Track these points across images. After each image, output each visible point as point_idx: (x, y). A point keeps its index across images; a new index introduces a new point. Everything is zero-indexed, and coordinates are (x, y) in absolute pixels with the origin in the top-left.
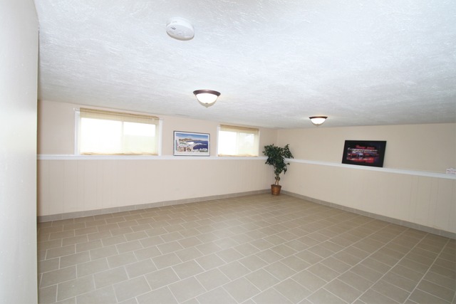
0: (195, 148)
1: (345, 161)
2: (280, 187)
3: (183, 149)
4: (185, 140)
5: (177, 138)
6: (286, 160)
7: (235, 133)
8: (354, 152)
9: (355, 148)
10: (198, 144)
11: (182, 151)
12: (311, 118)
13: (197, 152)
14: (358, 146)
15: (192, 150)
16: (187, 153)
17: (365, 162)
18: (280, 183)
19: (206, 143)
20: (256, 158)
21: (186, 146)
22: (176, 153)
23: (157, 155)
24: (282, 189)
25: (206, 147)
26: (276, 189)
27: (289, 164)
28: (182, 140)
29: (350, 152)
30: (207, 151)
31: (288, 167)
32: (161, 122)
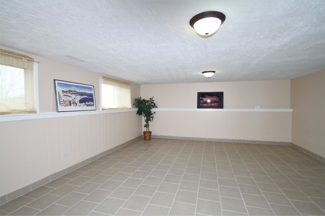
0: (81, 102)
1: (199, 107)
2: (151, 132)
3: (67, 103)
4: (70, 91)
5: (59, 89)
6: (153, 110)
7: (112, 86)
8: (204, 100)
9: (205, 97)
10: (83, 97)
11: (66, 105)
12: (203, 73)
13: (83, 107)
14: (206, 96)
15: (79, 104)
16: (72, 108)
17: (212, 106)
18: (151, 129)
19: (91, 95)
20: (130, 110)
21: (71, 99)
22: (61, 108)
23: (33, 112)
24: (152, 134)
25: (92, 100)
26: (147, 135)
27: (155, 113)
28: (66, 92)
29: (202, 100)
30: (93, 105)
31: (154, 116)
32: (35, 66)
